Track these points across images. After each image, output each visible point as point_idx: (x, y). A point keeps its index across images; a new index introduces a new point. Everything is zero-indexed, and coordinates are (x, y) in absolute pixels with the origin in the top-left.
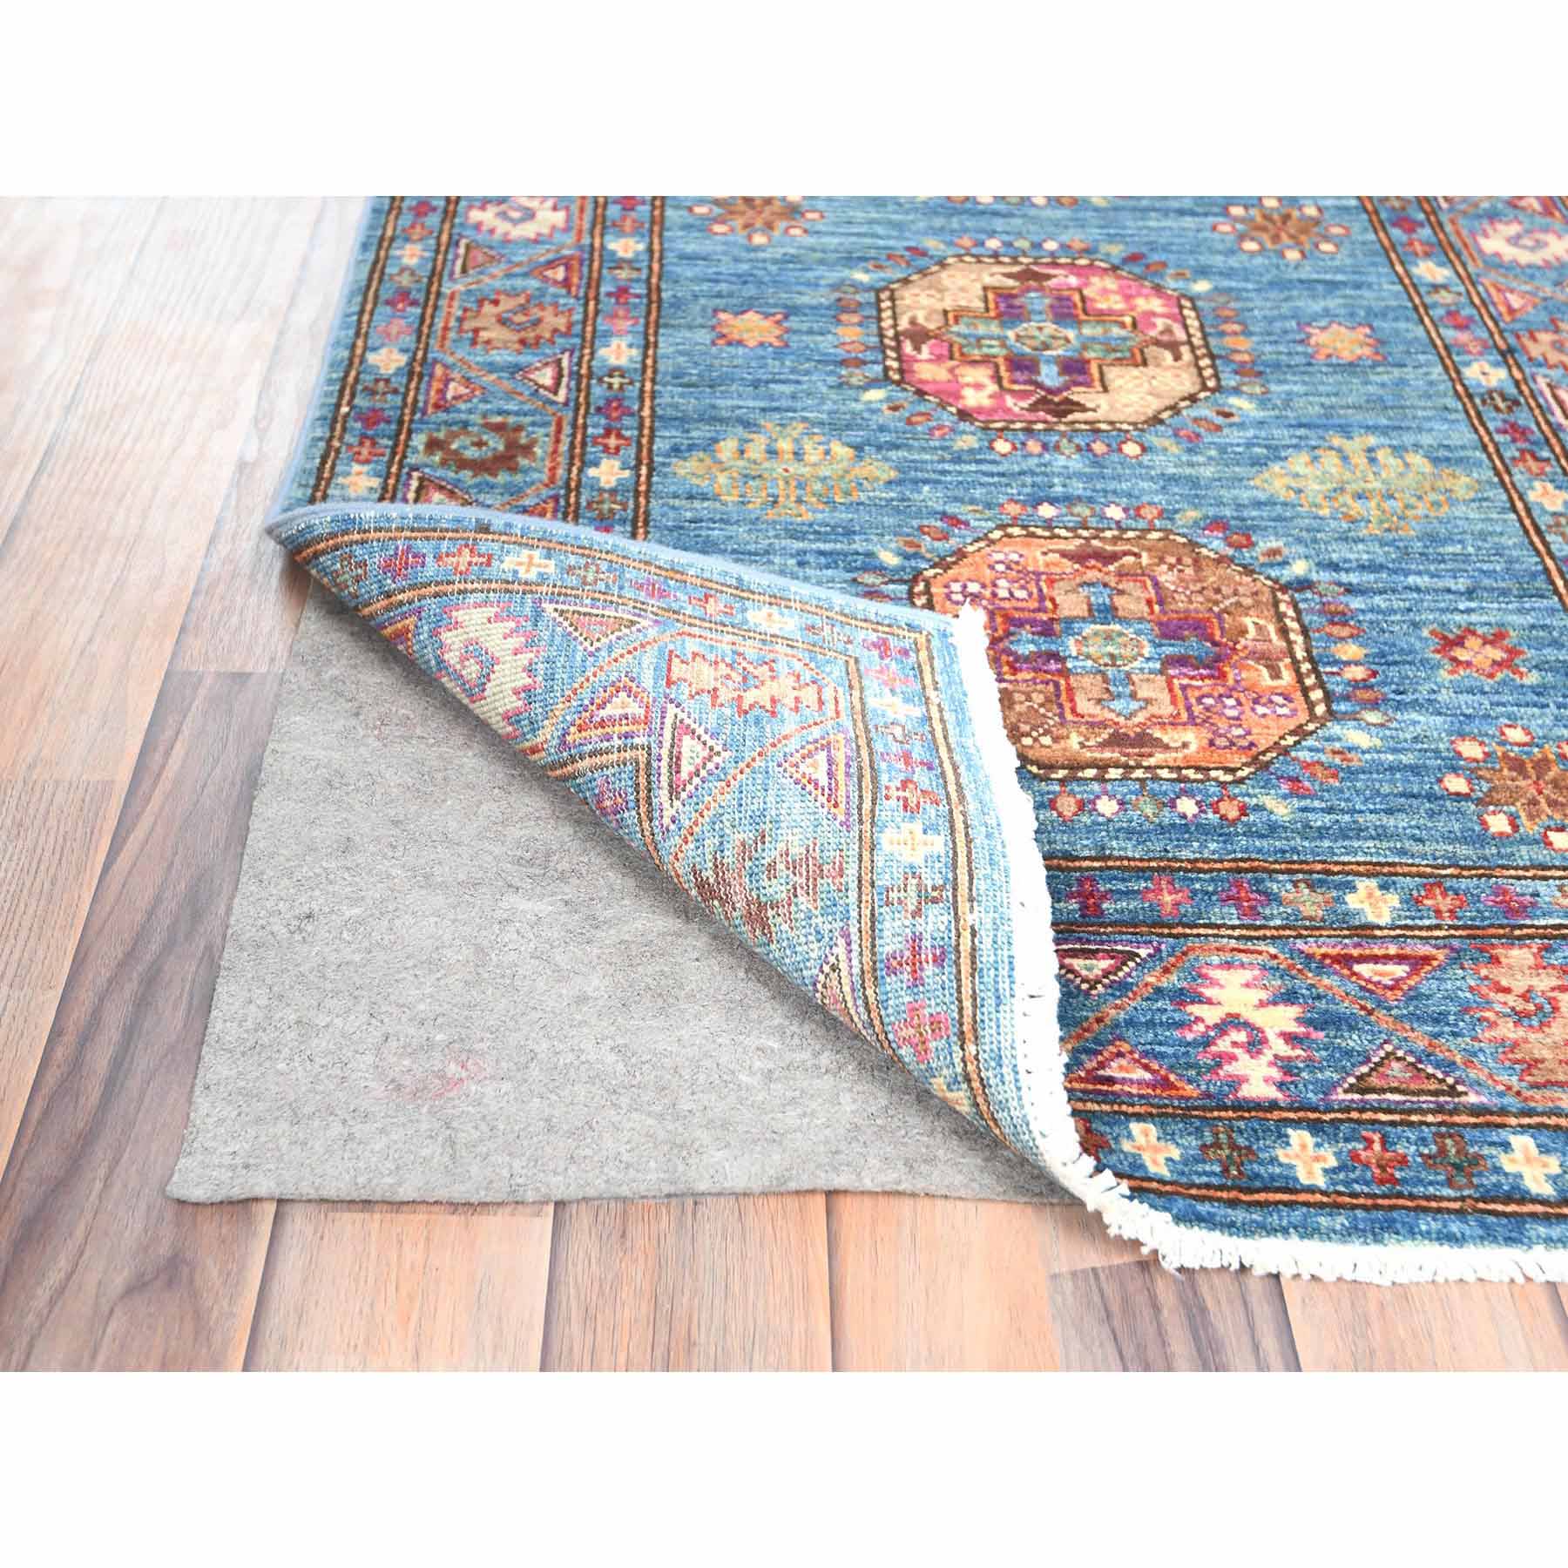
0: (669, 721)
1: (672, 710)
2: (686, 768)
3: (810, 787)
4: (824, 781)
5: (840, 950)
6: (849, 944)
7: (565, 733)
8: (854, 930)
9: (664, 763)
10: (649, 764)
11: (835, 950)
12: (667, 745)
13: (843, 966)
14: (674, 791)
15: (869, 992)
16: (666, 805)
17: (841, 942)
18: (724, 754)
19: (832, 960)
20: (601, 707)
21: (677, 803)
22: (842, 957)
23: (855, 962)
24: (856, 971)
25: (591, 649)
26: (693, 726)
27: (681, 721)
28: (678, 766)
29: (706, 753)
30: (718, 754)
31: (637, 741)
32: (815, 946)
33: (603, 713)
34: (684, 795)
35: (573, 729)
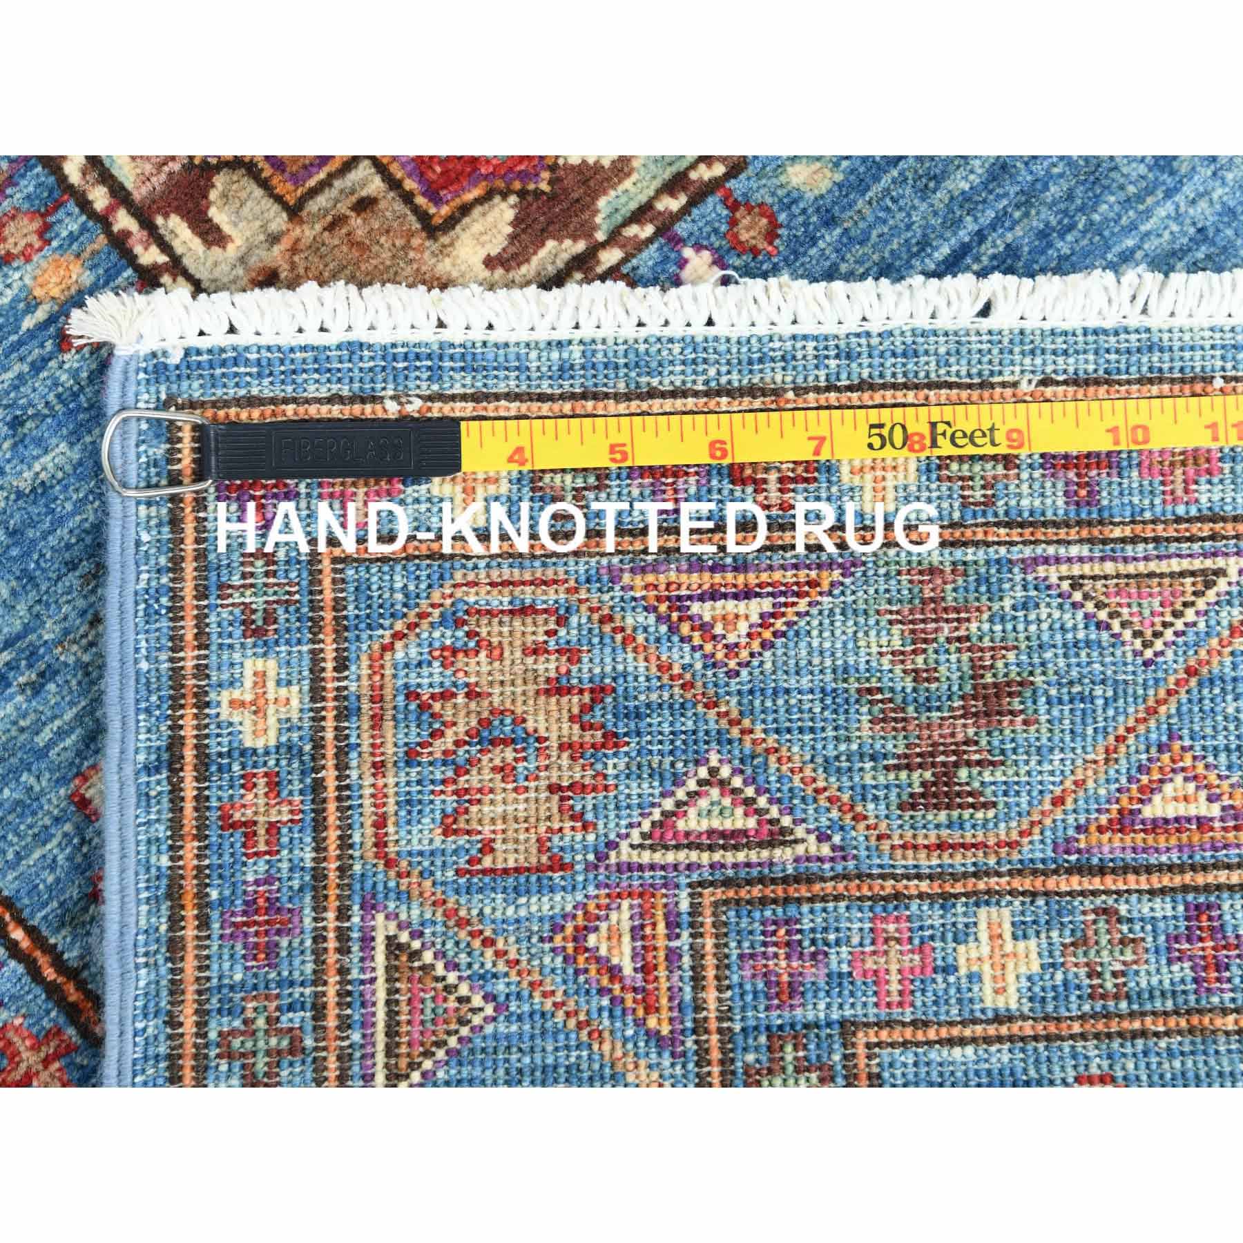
0: (646, 857)
1: (626, 853)
2: (739, 820)
3: (779, 624)
4: (767, 605)
5: (1053, 573)
6: (1046, 561)
7: (654, 1036)
8: (1028, 552)
9: (729, 858)
10: (727, 883)
11: (1054, 580)
12: (694, 856)
13: (1076, 570)
14: (777, 837)
15: (1117, 533)
16: (800, 849)
17: (1041, 571)
18: (714, 762)
19: (1065, 585)
20: (614, 973)
21: (800, 832)
22: (1064, 569)
23: (1074, 551)
24: (1085, 551)
25: (489, 1010)
26: (657, 815)
27: (644, 836)
28: (734, 833)
29: (715, 792)
30: (713, 771)
31: (684, 906)
32: (1044, 611)
33: (628, 970)
34: (786, 821)
35: (652, 1022)
